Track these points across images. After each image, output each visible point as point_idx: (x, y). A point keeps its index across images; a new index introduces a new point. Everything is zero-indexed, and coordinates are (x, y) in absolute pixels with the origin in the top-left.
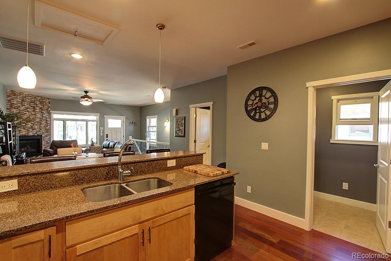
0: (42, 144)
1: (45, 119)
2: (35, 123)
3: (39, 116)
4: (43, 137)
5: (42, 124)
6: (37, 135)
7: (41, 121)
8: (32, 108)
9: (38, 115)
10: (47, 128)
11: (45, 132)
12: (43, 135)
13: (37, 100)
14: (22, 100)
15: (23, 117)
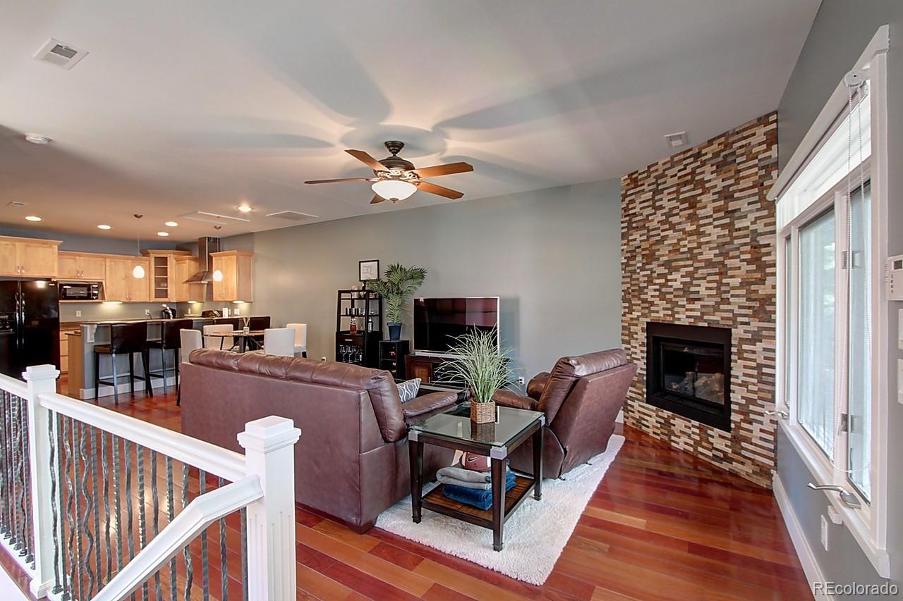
1: (748, 240)
2: (697, 269)
3: (714, 233)
4: (733, 342)
5: (730, 273)
6: (706, 325)
7: (726, 255)
9: (709, 229)
10: (763, 290)
11: (750, 312)
12: (733, 330)
13: (704, 163)
14: (656, 192)
15: (657, 253)
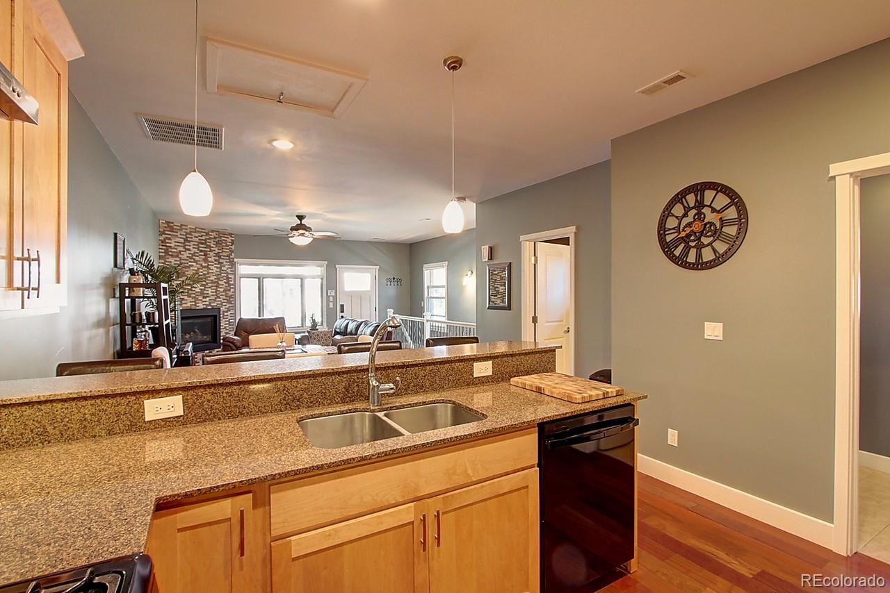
0: (220, 326)
1: (225, 275)
2: (207, 284)
3: (214, 269)
4: (221, 313)
5: (220, 286)
6: (211, 307)
7: (219, 279)
8: (202, 254)
9: (212, 267)
10: (230, 293)
11: (226, 301)
12: (221, 308)
13: (210, 239)
14: (186, 240)
15: (186, 273)
